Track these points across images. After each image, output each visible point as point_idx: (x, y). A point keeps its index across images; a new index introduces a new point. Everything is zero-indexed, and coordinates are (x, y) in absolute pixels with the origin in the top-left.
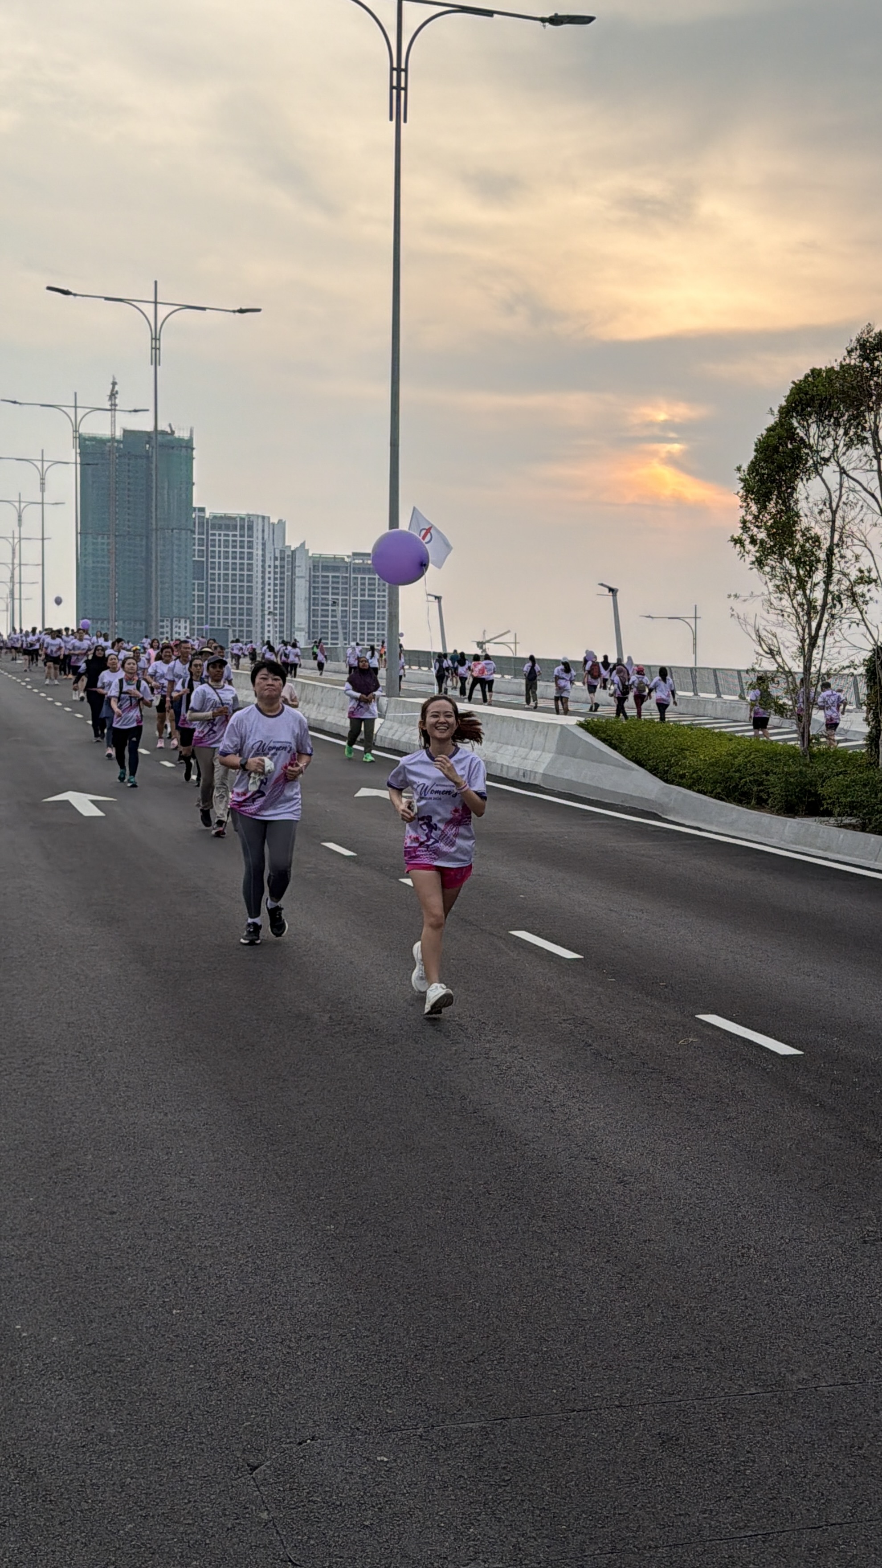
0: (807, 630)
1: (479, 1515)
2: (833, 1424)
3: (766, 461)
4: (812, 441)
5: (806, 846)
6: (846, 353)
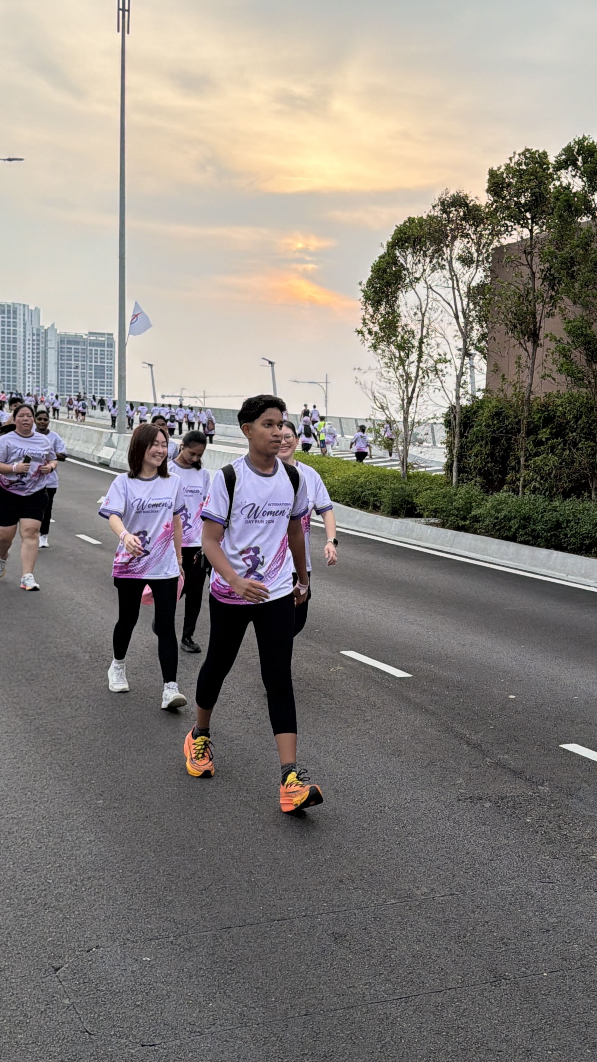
0: (405, 393)
1: (215, 994)
2: (445, 922)
3: (379, 279)
4: (408, 266)
5: (405, 536)
6: (431, 208)
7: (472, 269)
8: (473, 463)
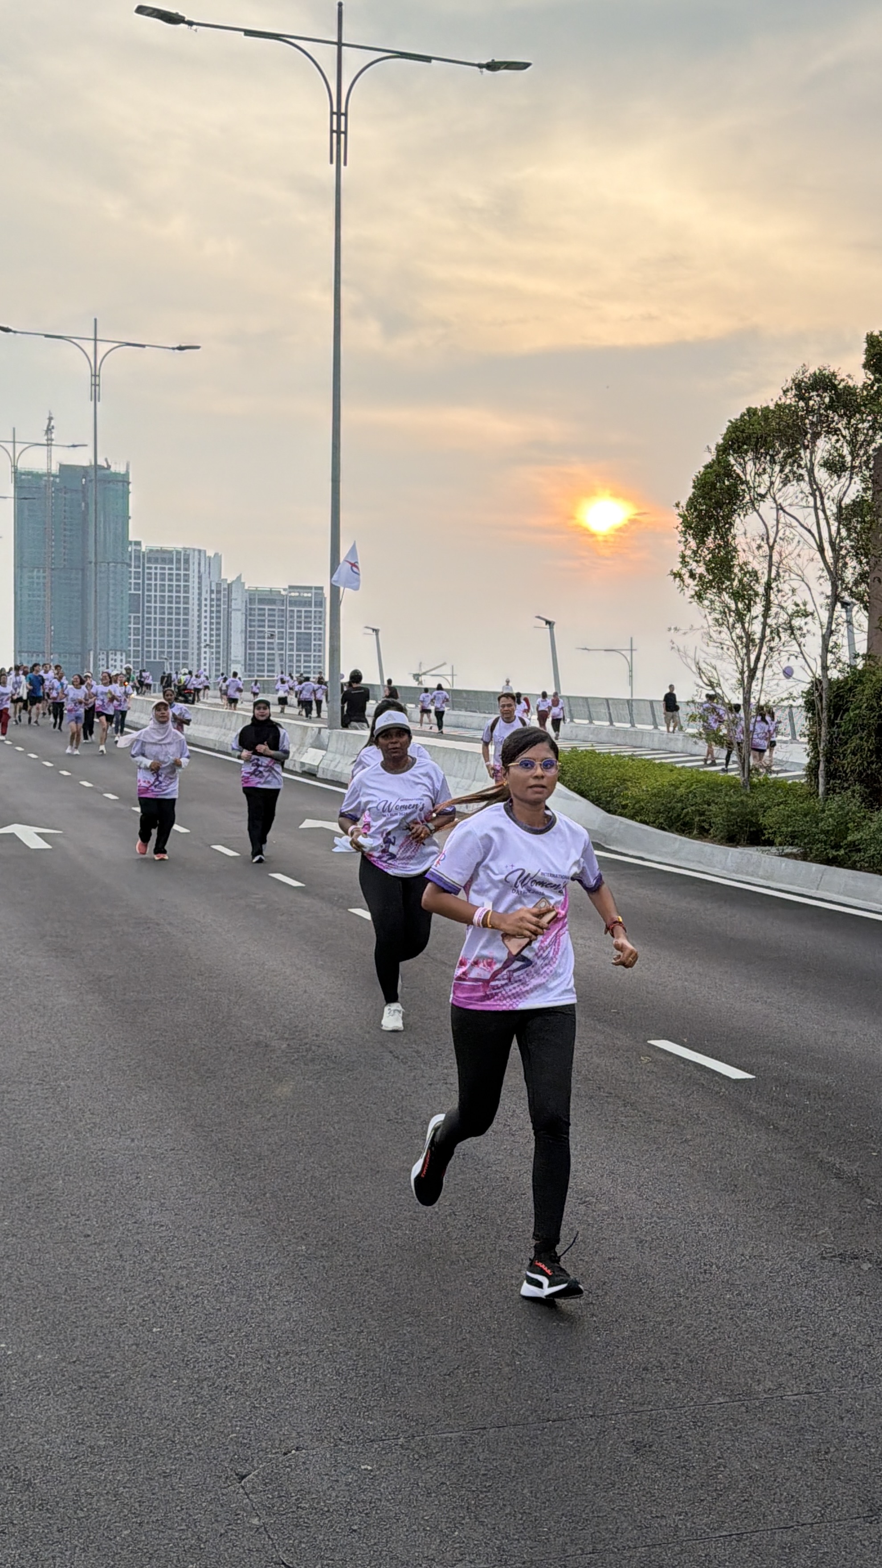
0: (746, 663)
1: (464, 1519)
2: (798, 1431)
3: (704, 498)
4: (748, 478)
5: (747, 874)
6: (781, 393)
7: (843, 480)
8: (849, 764)
